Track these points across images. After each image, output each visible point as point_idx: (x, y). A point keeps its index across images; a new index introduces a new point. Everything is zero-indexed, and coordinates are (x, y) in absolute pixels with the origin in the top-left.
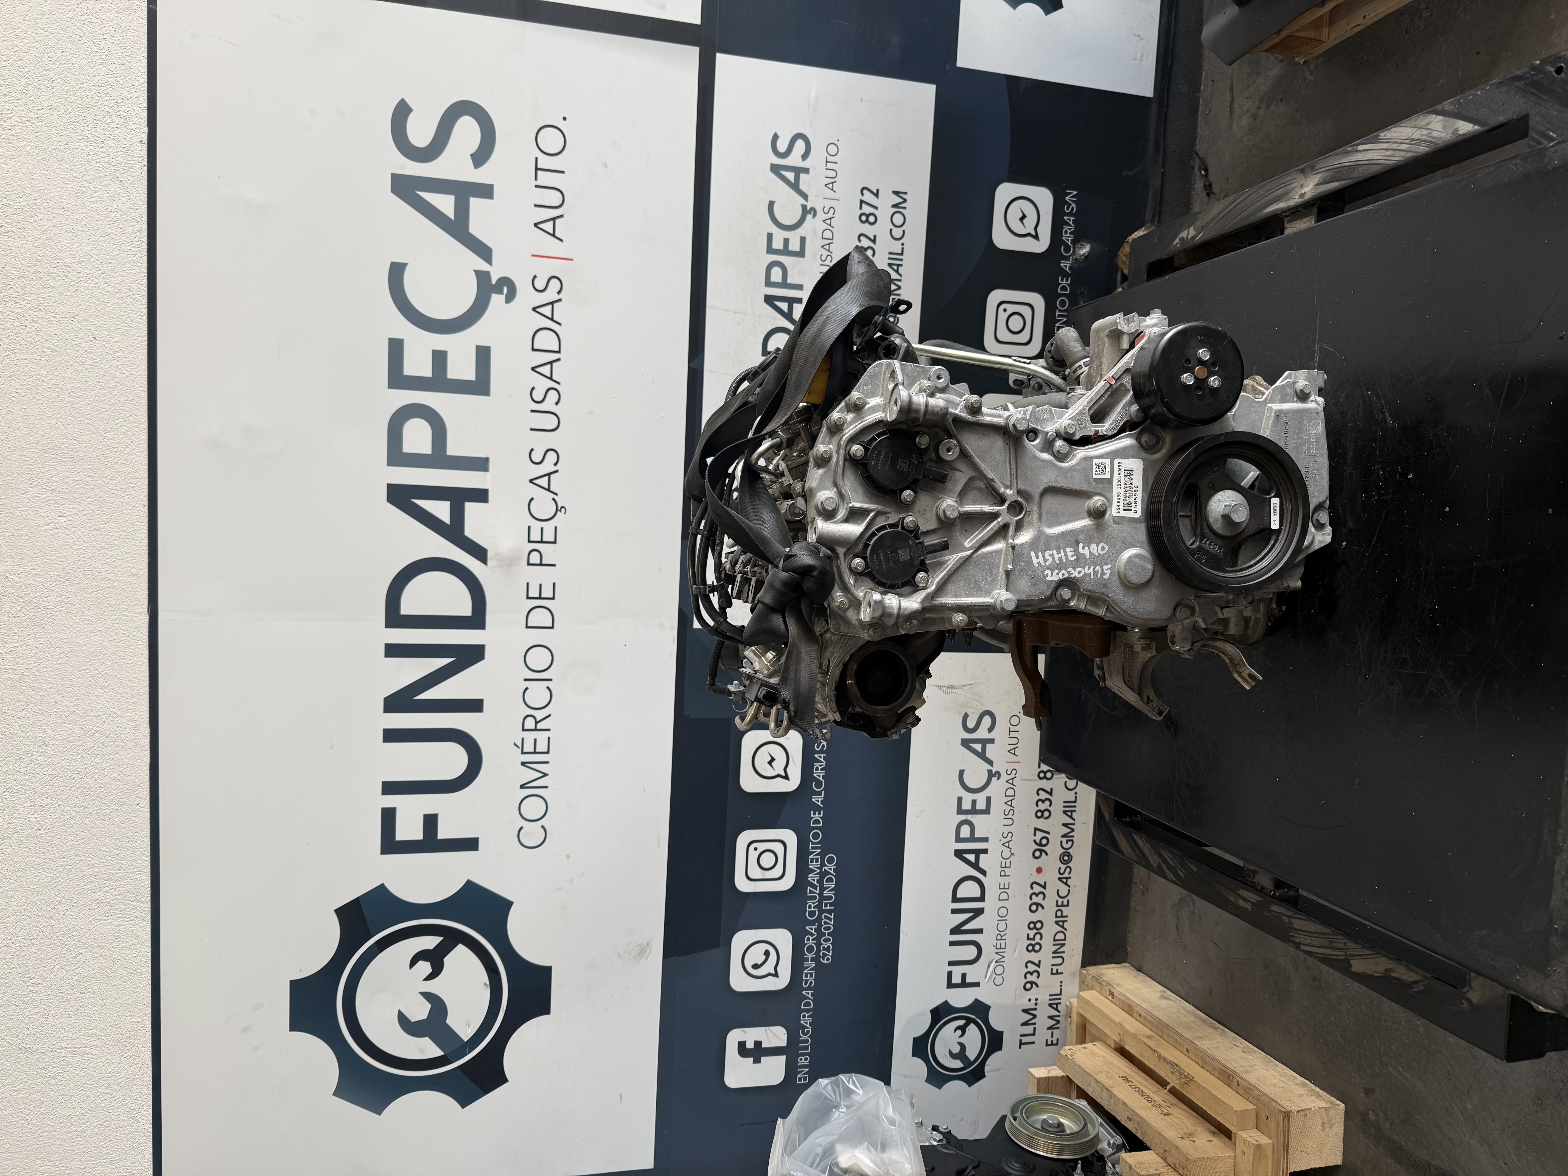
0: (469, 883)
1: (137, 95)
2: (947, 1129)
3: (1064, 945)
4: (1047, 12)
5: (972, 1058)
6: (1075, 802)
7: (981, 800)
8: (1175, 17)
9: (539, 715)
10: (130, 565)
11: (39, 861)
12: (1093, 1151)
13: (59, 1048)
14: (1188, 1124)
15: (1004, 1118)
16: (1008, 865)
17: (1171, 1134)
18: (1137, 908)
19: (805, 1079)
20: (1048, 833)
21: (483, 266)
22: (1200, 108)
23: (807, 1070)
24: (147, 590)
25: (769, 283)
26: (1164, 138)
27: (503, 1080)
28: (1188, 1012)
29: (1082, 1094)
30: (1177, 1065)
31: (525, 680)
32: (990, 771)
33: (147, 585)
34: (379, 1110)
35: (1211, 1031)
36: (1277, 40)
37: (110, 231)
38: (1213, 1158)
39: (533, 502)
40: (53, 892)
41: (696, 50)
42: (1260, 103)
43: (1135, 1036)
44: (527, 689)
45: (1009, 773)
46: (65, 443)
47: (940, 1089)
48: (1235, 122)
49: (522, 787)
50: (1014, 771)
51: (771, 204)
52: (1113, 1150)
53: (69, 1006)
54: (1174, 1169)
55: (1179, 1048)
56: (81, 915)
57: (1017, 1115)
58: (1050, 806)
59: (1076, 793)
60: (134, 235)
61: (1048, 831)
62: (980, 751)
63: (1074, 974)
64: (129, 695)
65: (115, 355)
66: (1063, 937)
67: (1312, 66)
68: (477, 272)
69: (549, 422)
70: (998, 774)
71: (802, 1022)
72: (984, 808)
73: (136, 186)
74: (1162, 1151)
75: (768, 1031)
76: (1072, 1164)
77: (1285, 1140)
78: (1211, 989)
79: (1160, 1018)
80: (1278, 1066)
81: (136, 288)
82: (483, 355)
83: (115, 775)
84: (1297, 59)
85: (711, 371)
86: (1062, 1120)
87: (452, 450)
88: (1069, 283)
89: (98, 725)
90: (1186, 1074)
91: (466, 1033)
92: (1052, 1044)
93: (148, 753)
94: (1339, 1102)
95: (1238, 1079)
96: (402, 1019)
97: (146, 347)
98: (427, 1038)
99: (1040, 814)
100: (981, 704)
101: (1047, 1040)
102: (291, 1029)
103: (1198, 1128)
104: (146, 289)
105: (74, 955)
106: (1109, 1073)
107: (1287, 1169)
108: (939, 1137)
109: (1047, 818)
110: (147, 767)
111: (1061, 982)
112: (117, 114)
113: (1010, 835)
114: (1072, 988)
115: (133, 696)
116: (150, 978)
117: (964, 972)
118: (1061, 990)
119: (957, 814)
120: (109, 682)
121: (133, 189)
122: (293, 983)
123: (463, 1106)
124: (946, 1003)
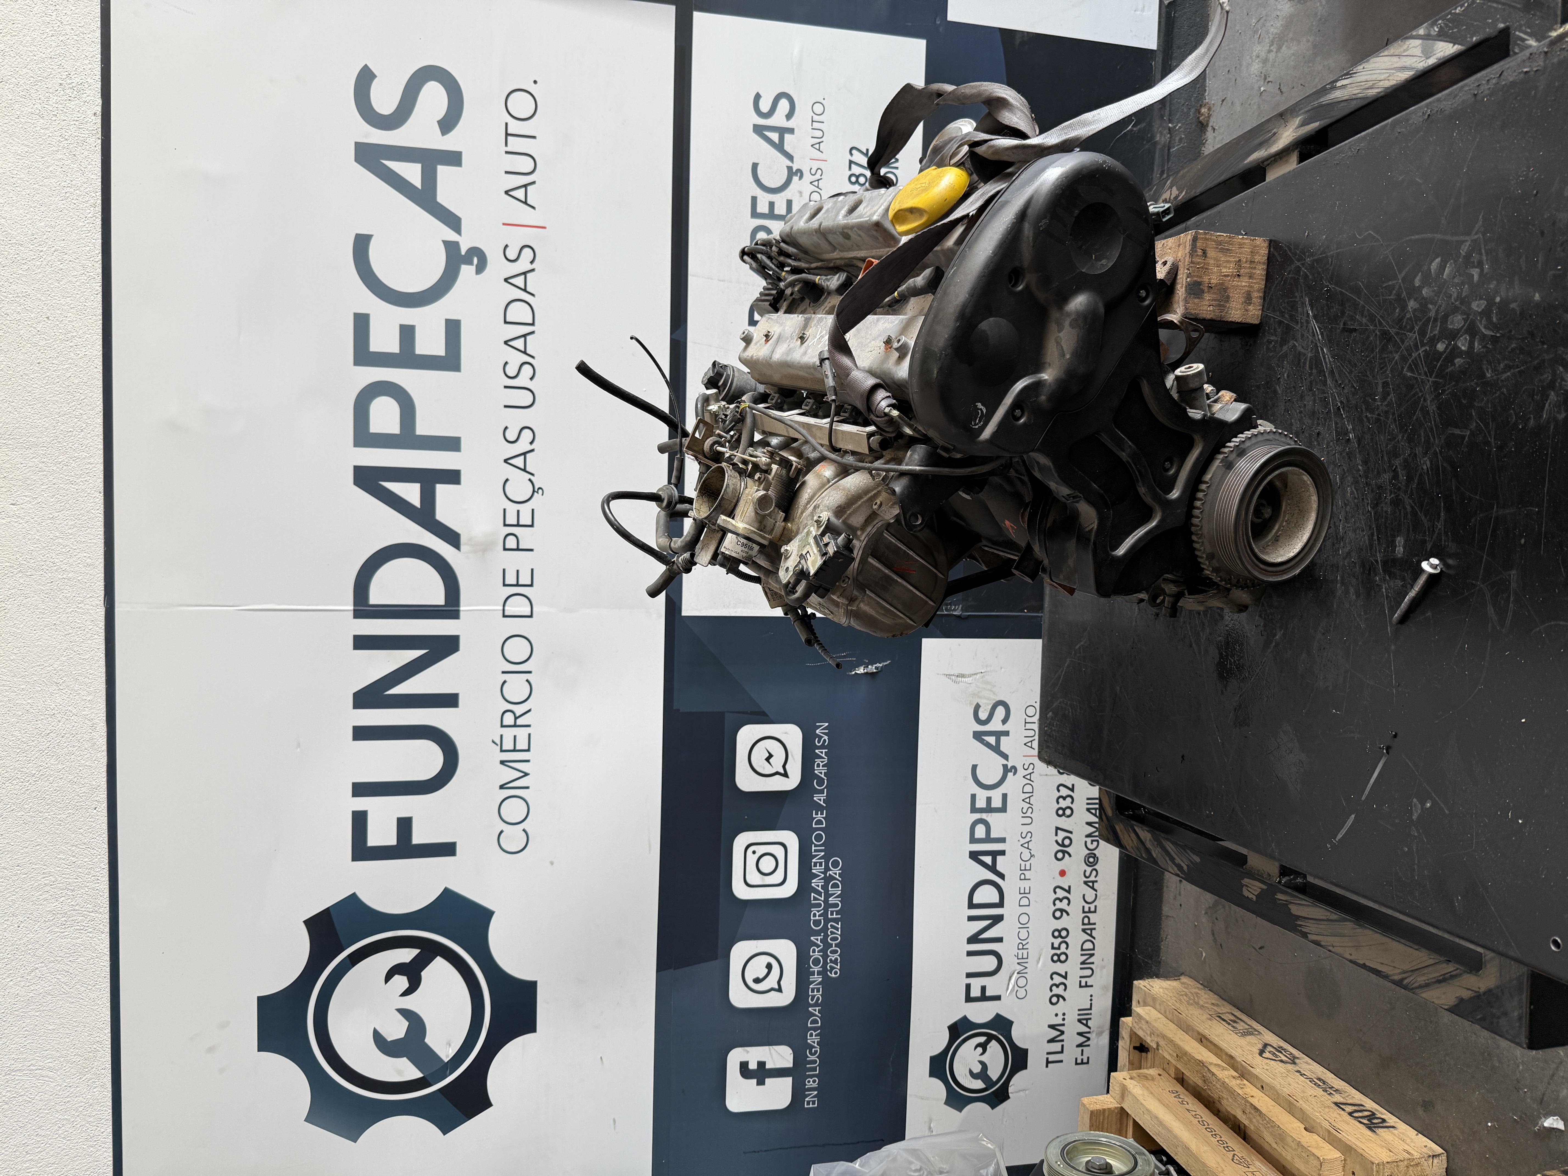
0: (446, 891)
1: (90, 66)
3: (1092, 955)
5: (994, 1079)
7: (996, 798)
9: (519, 709)
10: (85, 555)
13: (13, 1071)
16: (1028, 868)
18: (1170, 914)
19: (814, 1103)
20: (1071, 833)
21: (452, 236)
23: (816, 1092)
24: (103, 581)
27: (487, 1104)
31: (503, 672)
32: (1005, 766)
33: (103, 575)
34: (354, 1137)
39: (508, 484)
41: (672, 9)
42: (1270, 47)
44: (505, 682)
45: (1026, 768)
46: (17, 428)
47: (961, 1111)
49: (502, 787)
50: (1032, 766)
51: (755, 166)
53: (24, 1025)
56: (36, 927)
58: (1072, 803)
60: (89, 211)
61: (1071, 830)
62: (994, 744)
63: (1105, 987)
64: (86, 693)
65: (69, 335)
66: (1092, 947)
68: (446, 243)
69: (525, 398)
70: (1014, 769)
71: (809, 1041)
72: (1001, 806)
73: (90, 160)
75: (772, 1051)
78: (1251, 999)
81: (90, 265)
82: (453, 328)
83: (71, 777)
85: (695, 343)
87: (422, 429)
89: (53, 724)
91: (446, 1053)
92: (1082, 1063)
93: (105, 753)
96: (378, 1039)
97: (101, 326)
98: (405, 1058)
99: (1061, 812)
100: (994, 693)
101: (1076, 1059)
104: (100, 266)
109: (1069, 816)
110: (105, 769)
111: (1091, 996)
112: (71, 86)
113: (1029, 834)
114: (1104, 1003)
115: (89, 694)
116: (109, 995)
117: (983, 984)
118: (1091, 1004)
119: (972, 812)
120: (64, 679)
121: (87, 163)
122: (260, 1000)
123: (445, 1133)
124: (965, 1019)
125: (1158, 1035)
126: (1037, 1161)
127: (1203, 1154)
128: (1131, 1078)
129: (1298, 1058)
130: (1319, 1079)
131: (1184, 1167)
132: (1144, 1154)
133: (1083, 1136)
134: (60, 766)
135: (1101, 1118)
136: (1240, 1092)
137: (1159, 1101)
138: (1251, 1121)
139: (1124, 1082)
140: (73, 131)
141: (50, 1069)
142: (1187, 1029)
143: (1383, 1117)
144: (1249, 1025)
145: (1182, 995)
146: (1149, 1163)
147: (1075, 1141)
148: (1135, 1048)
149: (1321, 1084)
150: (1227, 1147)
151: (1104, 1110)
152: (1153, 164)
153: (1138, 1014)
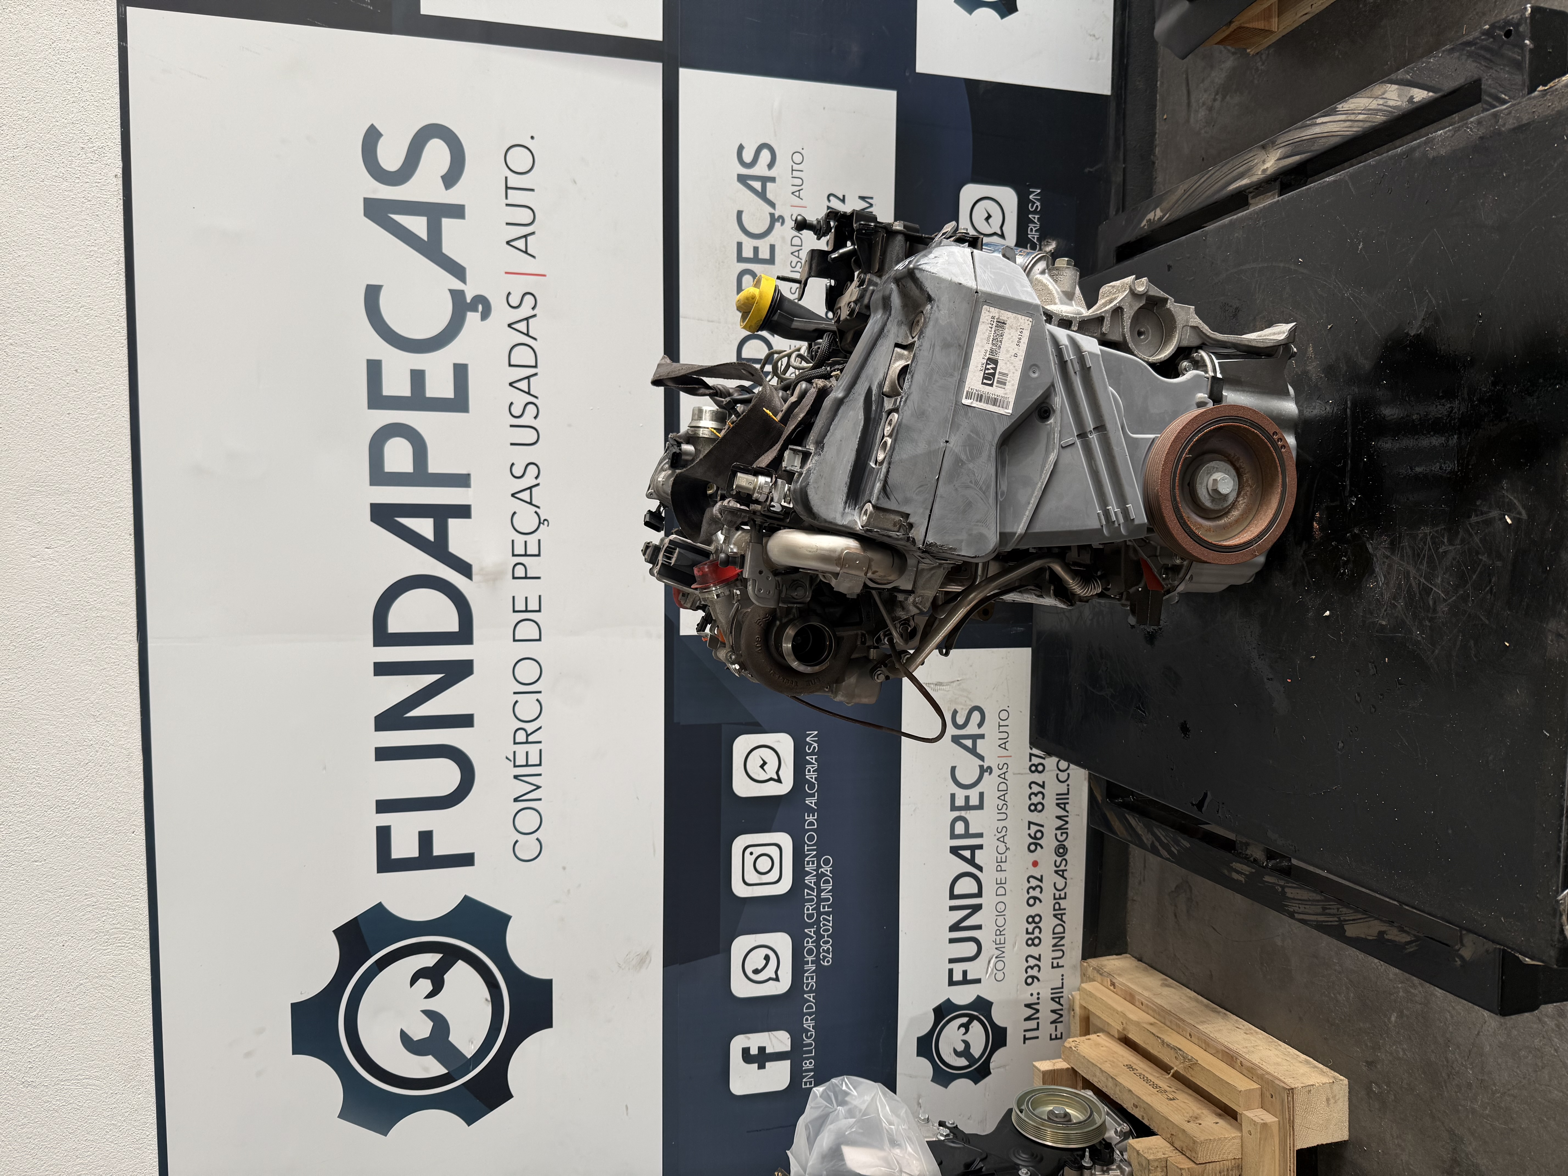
0: (466, 899)
1: (110, 131)
2: (954, 1124)
3: (1063, 938)
4: (1003, 16)
5: (977, 1056)
6: (1068, 794)
7: (974, 796)
8: (1129, 17)
9: (530, 727)
10: (118, 594)
11: (37, 892)
12: (1101, 1139)
13: (61, 1081)
14: (1195, 1109)
15: (1010, 1111)
16: (1004, 860)
17: (1177, 1119)
18: (1135, 898)
19: (810, 1084)
20: (1042, 826)
21: (457, 285)
22: (1158, 103)
23: (812, 1073)
24: (135, 618)
26: (1124, 133)
27: (508, 1096)
28: (1190, 998)
29: (1088, 1085)
30: (1180, 1050)
31: (515, 693)
32: (981, 767)
33: (135, 613)
34: (384, 1130)
35: (1213, 1014)
36: (1227, 32)
37: (88, 264)
38: (1220, 1139)
39: (516, 516)
40: (52, 923)
41: (659, 66)
42: (1215, 96)
43: (1137, 1024)
44: (516, 702)
45: (1000, 768)
46: (50, 475)
47: (946, 1087)
48: (1192, 115)
49: (516, 800)
50: (1006, 766)
51: (740, 214)
52: (1120, 1138)
53: (71, 1038)
54: (1182, 1152)
55: (1182, 1033)
56: (80, 945)
57: (1023, 1107)
58: (1043, 799)
59: (1068, 785)
61: (1042, 824)
62: (971, 747)
63: (1075, 967)
64: (122, 724)
65: (97, 387)
66: (1062, 930)
67: (1264, 57)
68: (452, 292)
69: (529, 436)
70: (990, 769)
71: (804, 1026)
72: (978, 804)
73: (112, 220)
74: (1169, 1136)
75: (772, 1036)
76: (1080, 1153)
77: (1290, 1117)
78: (1211, 975)
79: (1163, 1005)
80: (1280, 1046)
81: (115, 319)
82: (461, 372)
83: (110, 804)
84: (1248, 51)
86: (1068, 1110)
87: (434, 467)
89: (91, 754)
90: (1190, 1057)
91: (469, 1050)
92: (1056, 1038)
93: (142, 781)
94: (1342, 1077)
95: (1241, 1059)
96: (405, 1037)
97: (127, 378)
98: (430, 1056)
99: (1034, 808)
100: (970, 700)
101: (1051, 1035)
102: (293, 1054)
103: (1204, 1111)
104: (125, 320)
105: (74, 985)
106: (1113, 1062)
107: (1294, 1147)
108: (946, 1131)
109: (1040, 811)
110: (142, 795)
111: (1062, 975)
112: (92, 150)
113: (1005, 829)
114: (1074, 981)
115: (125, 724)
116: (151, 1006)
117: (965, 969)
118: (1064, 983)
119: (951, 810)
120: (101, 711)
121: (110, 222)
122: (293, 1006)
123: (469, 1123)
124: (948, 1001)
134: (99, 794)
140: (95, 192)
152: (1109, 201)
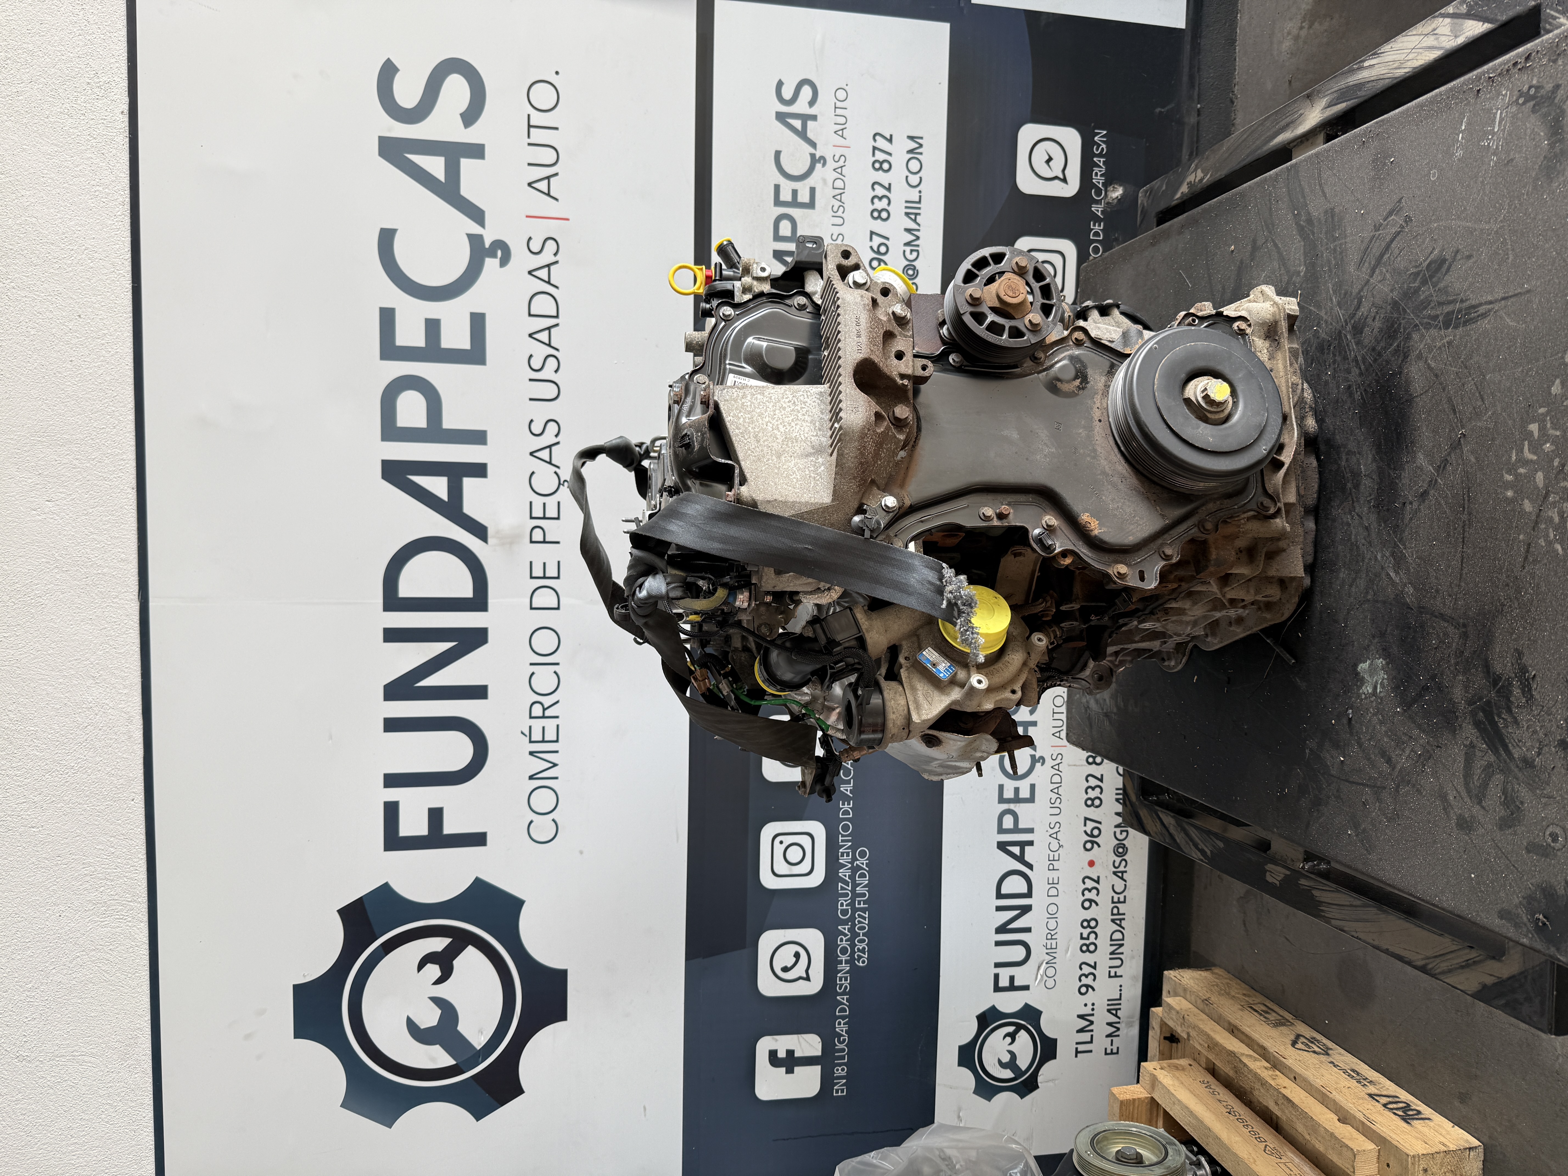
0: (477, 881)
1: (117, 65)
3: (1121, 945)
5: (1023, 1068)
7: (1024, 787)
9: (547, 701)
10: (119, 550)
11: (34, 860)
13: (57, 1056)
16: (1056, 858)
19: (842, 1091)
20: (1100, 823)
21: (476, 229)
22: (1238, 37)
23: (845, 1081)
24: (137, 576)
25: (777, 238)
26: (1199, 70)
27: (519, 1091)
31: (531, 664)
32: (1033, 756)
33: (137, 570)
34: (389, 1123)
39: (534, 476)
40: (48, 892)
42: (1302, 22)
44: (533, 674)
45: (1054, 758)
46: (51, 425)
47: (989, 1101)
48: (1276, 46)
49: (531, 778)
50: (1060, 756)
56: (77, 916)
58: (1101, 793)
60: (118, 209)
61: (1100, 820)
63: (1132, 976)
64: (121, 686)
65: (100, 333)
66: (1121, 937)
68: (470, 236)
69: (549, 391)
70: (1042, 760)
71: (837, 1029)
72: (1028, 796)
73: (118, 159)
75: (801, 1039)
81: (120, 263)
82: (478, 322)
83: (108, 769)
87: (448, 423)
88: (1102, 228)
89: (90, 717)
91: (479, 1041)
92: (1112, 1053)
93: (141, 746)
96: (412, 1027)
97: (131, 324)
98: (438, 1046)
99: (1090, 803)
101: (1106, 1049)
102: (295, 1037)
104: (130, 264)
105: (71, 958)
109: (1097, 807)
110: (141, 761)
111: (1121, 986)
113: (1058, 825)
114: (1133, 992)
115: (125, 687)
116: (149, 982)
117: (1012, 974)
118: (1121, 994)
119: (999, 802)
120: (101, 672)
121: (115, 161)
122: (296, 987)
123: (478, 1119)
124: (993, 1008)
125: (1189, 1027)
126: (1067, 1151)
127: (1235, 1145)
128: (1162, 1068)
129: (1331, 1049)
130: (1353, 1071)
131: (1215, 1157)
132: (1175, 1145)
133: (1113, 1125)
134: (98, 759)
135: (1131, 1108)
136: (1272, 1083)
137: (1190, 1091)
138: (1283, 1111)
139: (1155, 1072)
140: (101, 129)
141: (93, 1055)
142: (1219, 1020)
143: (1418, 1108)
144: (1281, 1016)
145: (1213, 986)
146: (1179, 1154)
147: (1104, 1131)
148: (1165, 1038)
149: (1355, 1075)
150: (1259, 1138)
151: (1134, 1100)
152: (1181, 145)
153: (1169, 1004)
